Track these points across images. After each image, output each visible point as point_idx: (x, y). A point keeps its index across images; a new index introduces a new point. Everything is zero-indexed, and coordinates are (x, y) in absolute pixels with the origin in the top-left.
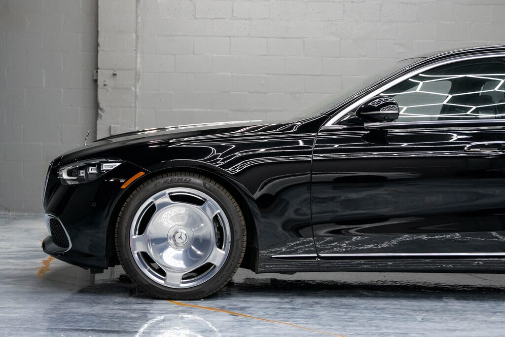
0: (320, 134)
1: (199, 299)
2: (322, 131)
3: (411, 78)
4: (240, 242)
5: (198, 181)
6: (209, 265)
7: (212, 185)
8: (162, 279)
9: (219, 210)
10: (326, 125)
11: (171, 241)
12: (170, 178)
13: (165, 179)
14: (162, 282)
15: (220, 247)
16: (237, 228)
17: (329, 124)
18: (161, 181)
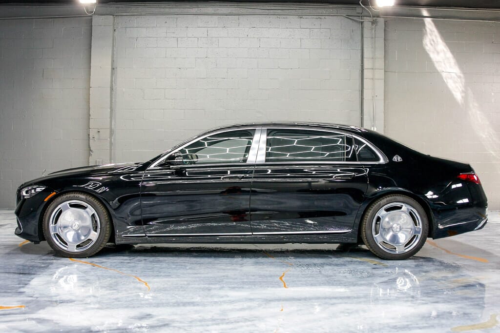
0: (146, 172)
1: (86, 258)
2: (148, 170)
3: (201, 140)
4: (105, 229)
5: (82, 196)
6: (90, 240)
7: (90, 198)
8: (66, 247)
9: (94, 212)
10: (151, 167)
11: (70, 228)
12: (69, 195)
13: (67, 196)
14: (66, 249)
15: (96, 231)
16: (103, 221)
17: (152, 167)
18: (64, 197)
